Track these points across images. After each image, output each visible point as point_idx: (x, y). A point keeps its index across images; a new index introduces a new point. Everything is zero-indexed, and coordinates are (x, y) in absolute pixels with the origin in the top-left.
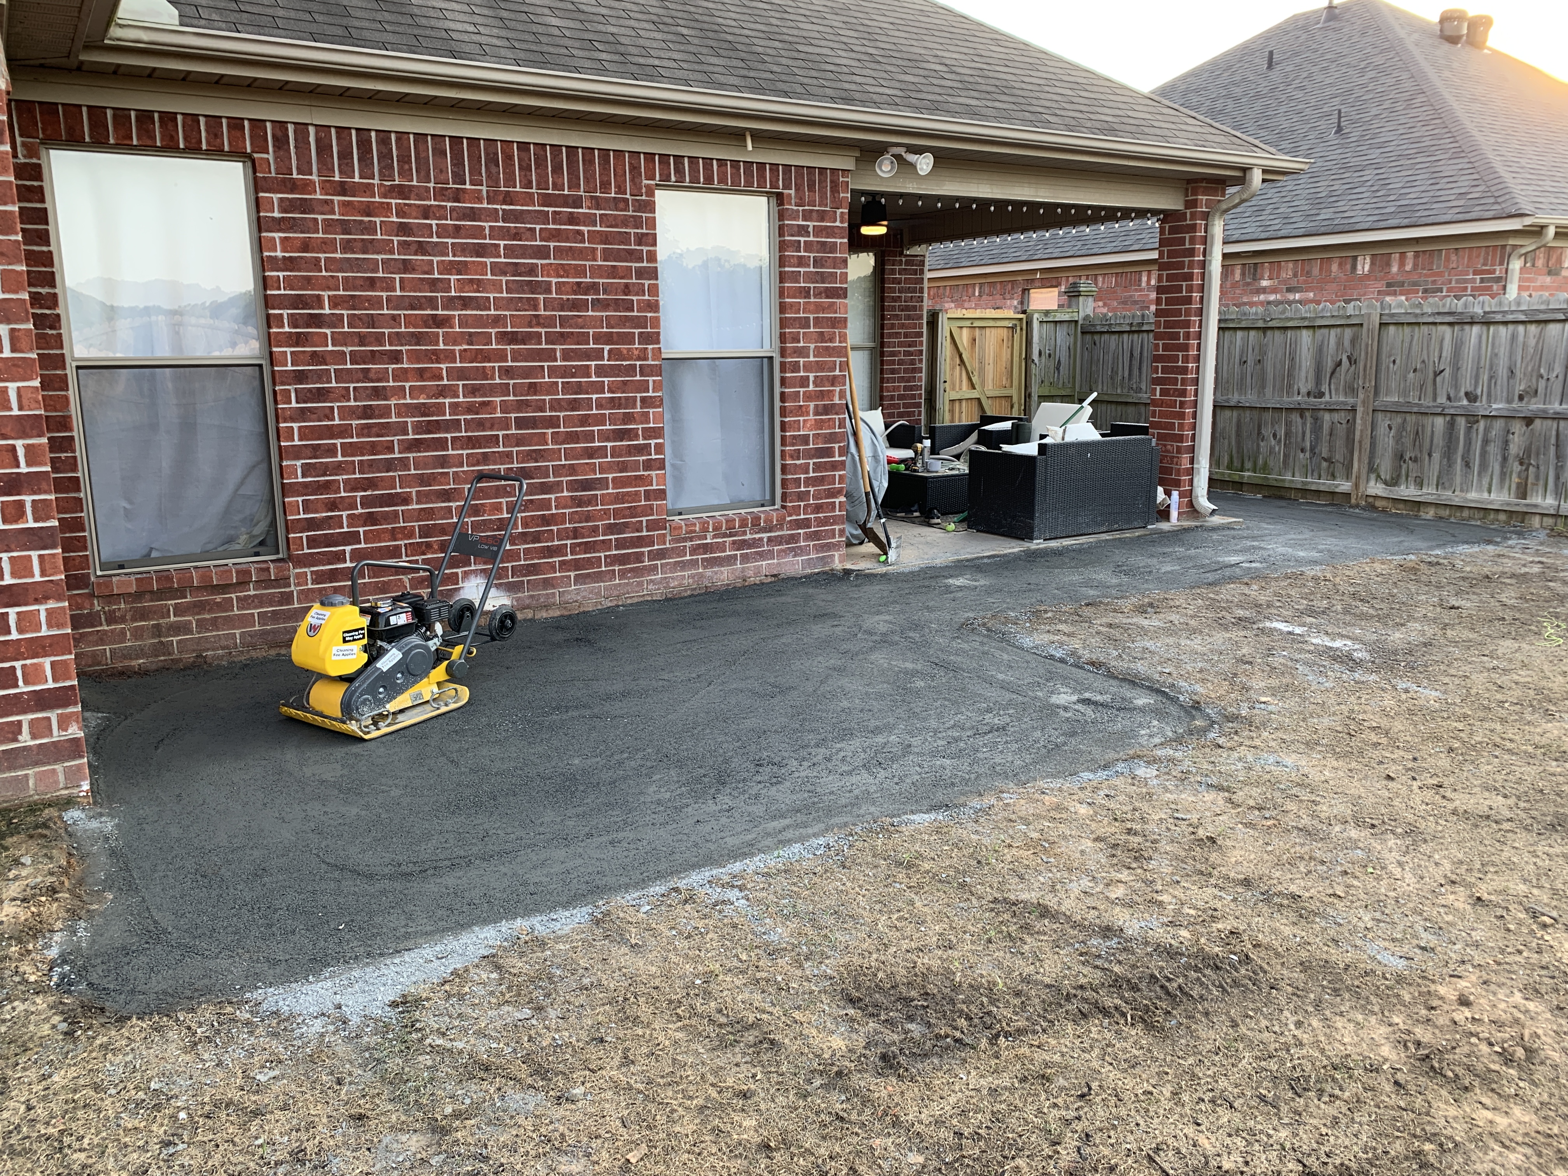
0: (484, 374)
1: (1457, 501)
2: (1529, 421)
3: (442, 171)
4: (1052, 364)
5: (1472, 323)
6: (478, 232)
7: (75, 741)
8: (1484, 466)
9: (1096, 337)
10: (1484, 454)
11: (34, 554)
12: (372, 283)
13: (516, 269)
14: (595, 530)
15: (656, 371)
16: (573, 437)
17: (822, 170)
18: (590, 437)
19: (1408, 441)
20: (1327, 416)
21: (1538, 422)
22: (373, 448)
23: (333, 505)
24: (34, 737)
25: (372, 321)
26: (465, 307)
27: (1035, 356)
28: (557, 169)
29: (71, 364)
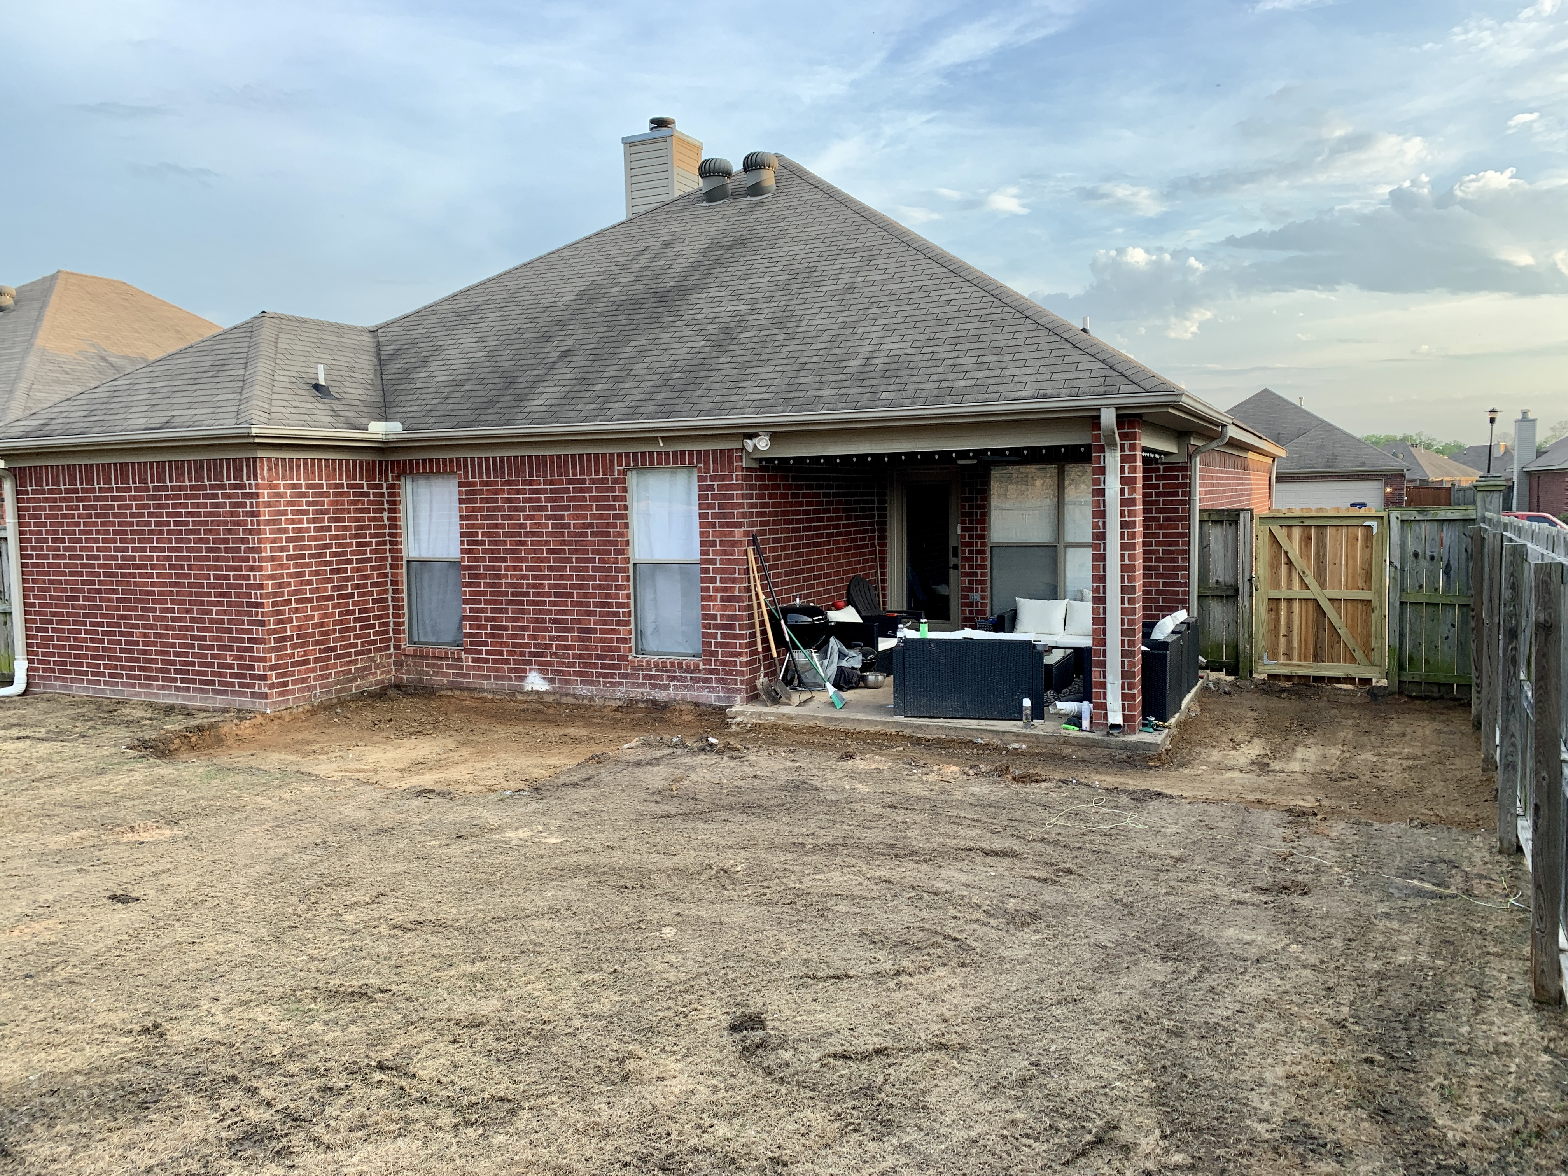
3: (524, 472)
4: (1435, 568)
6: (539, 500)
12: (497, 526)
13: (556, 517)
14: (590, 657)
15: (625, 570)
16: (580, 604)
17: (722, 451)
18: (588, 605)
22: (495, 602)
23: (479, 627)
24: (258, 689)
25: (496, 543)
26: (533, 536)
27: (1396, 558)
28: (574, 466)
29: (405, 559)
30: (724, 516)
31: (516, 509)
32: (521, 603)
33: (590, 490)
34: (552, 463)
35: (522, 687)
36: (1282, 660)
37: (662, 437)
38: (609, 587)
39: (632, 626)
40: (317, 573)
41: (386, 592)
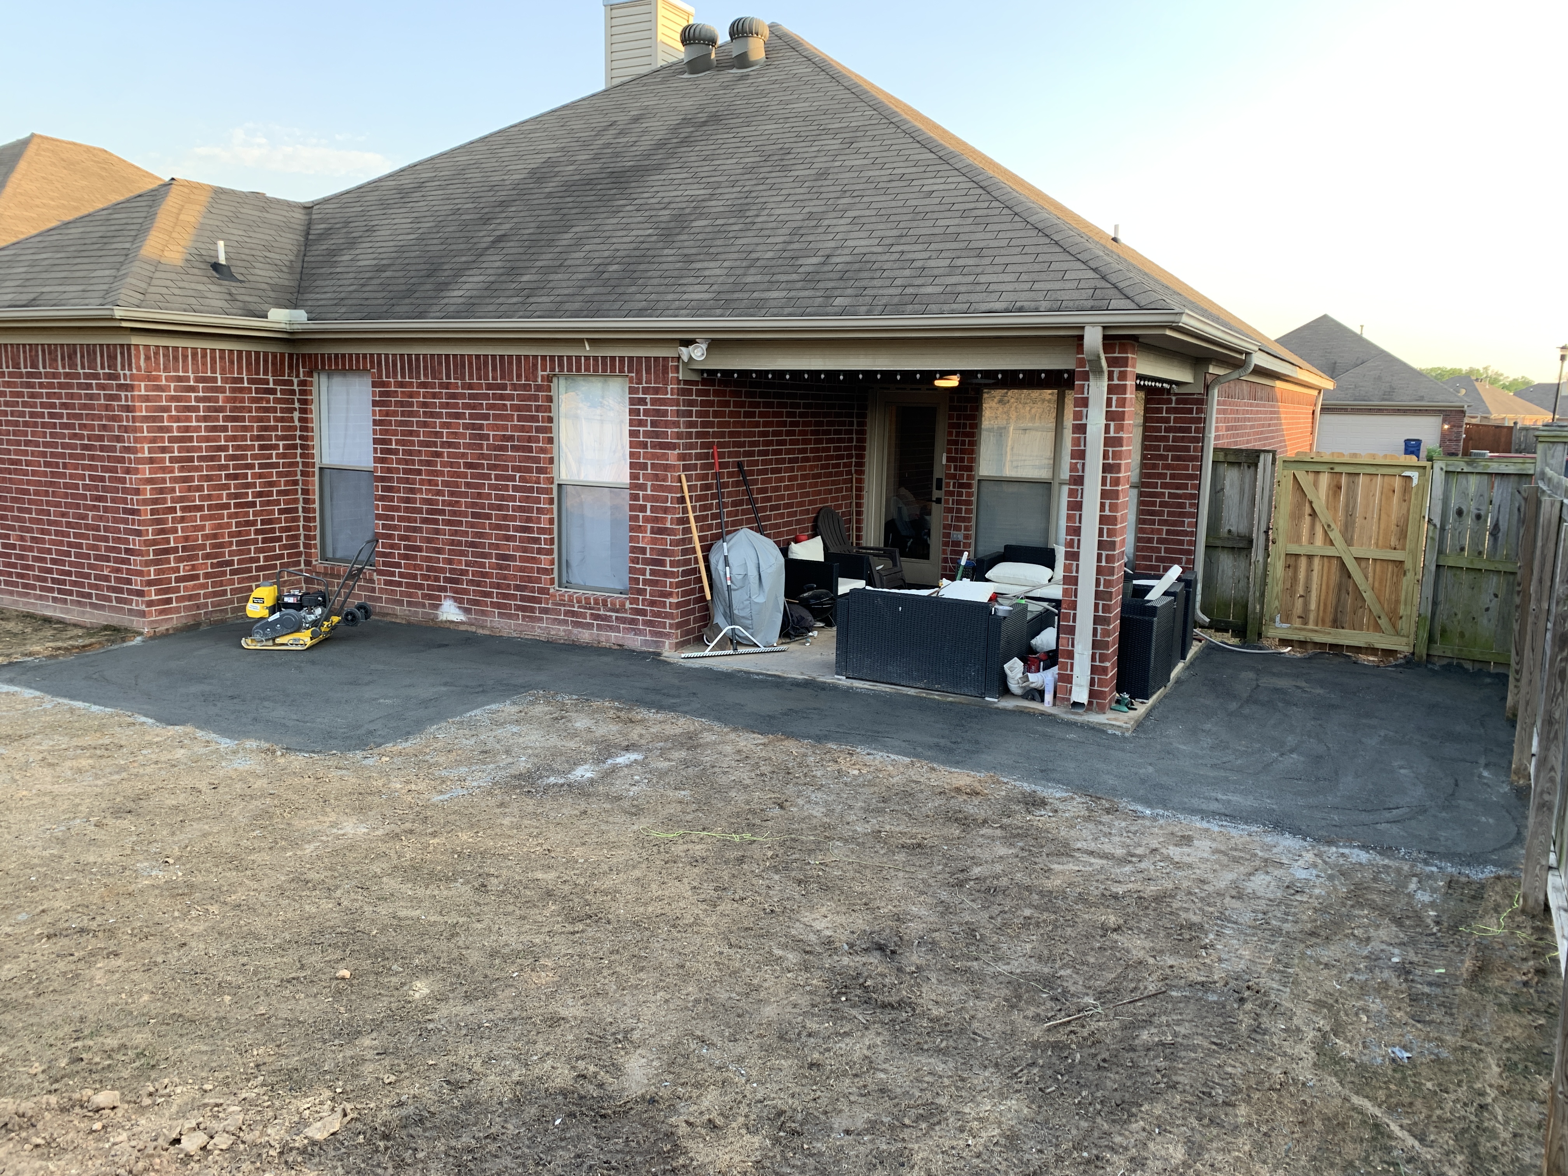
0: (457, 485)
3: (440, 373)
4: (1481, 528)
6: (457, 406)
12: (412, 433)
22: (409, 520)
25: (411, 453)
26: (450, 447)
27: (1435, 515)
29: (317, 466)
30: (657, 435)
31: (432, 415)
32: (436, 522)
33: (511, 397)
34: (470, 363)
35: (436, 616)
36: (1297, 623)
37: (587, 339)
38: (530, 510)
39: (555, 555)
40: (208, 478)
41: (296, 501)
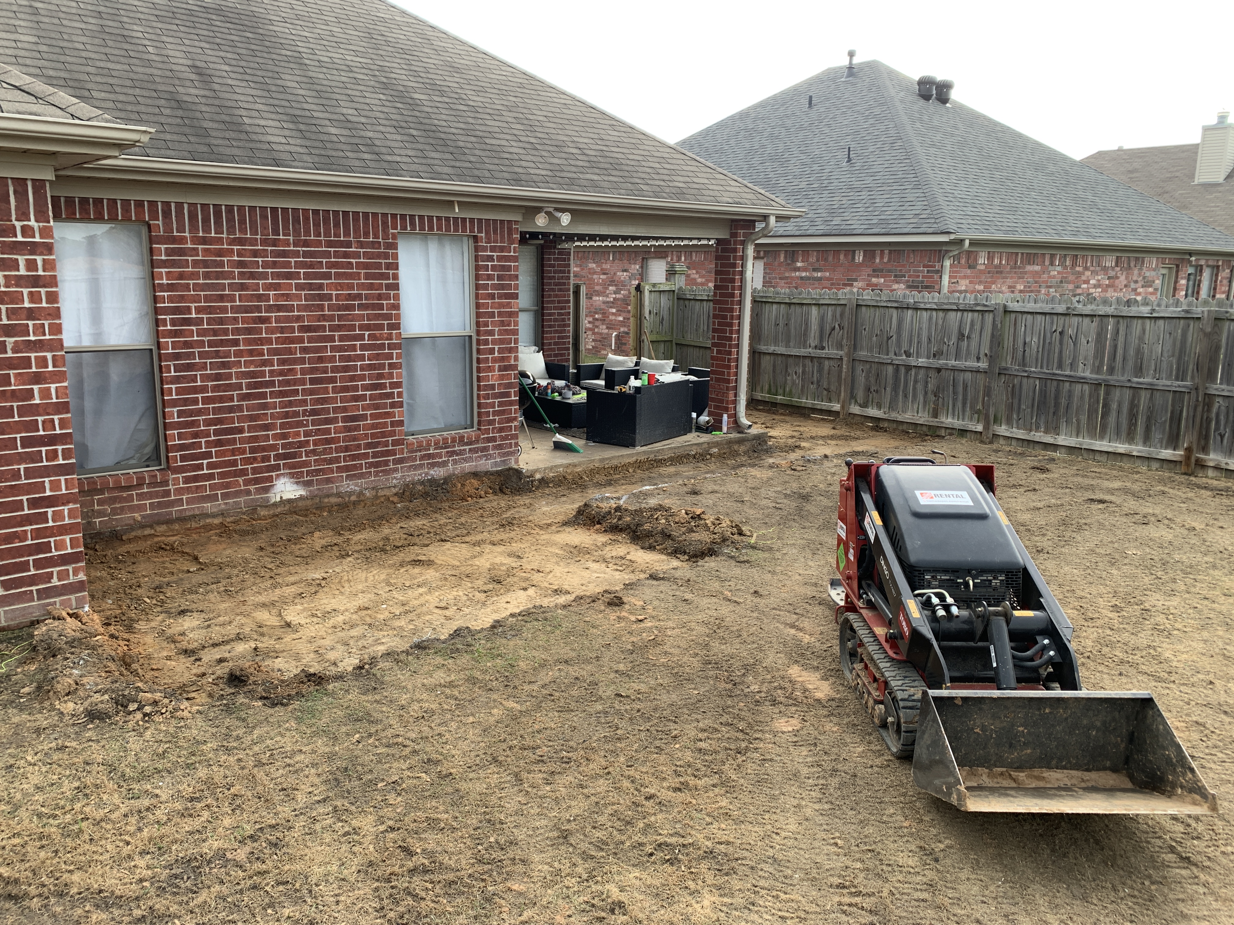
0: (290, 351)
1: (900, 418)
2: (939, 370)
3: (265, 228)
4: (658, 319)
5: (908, 308)
6: (288, 265)
7: (82, 582)
8: (915, 396)
9: (687, 302)
10: (915, 389)
11: (62, 478)
12: (221, 298)
13: (311, 287)
14: (359, 447)
15: (398, 346)
16: (346, 389)
17: (502, 222)
18: (356, 389)
19: (872, 380)
20: (827, 363)
21: (943, 371)
22: (221, 399)
23: (196, 435)
24: (59, 580)
25: (221, 321)
26: (279, 311)
27: (647, 314)
28: (337, 225)
30: (503, 287)
35: (267, 500)
37: (459, 202)
